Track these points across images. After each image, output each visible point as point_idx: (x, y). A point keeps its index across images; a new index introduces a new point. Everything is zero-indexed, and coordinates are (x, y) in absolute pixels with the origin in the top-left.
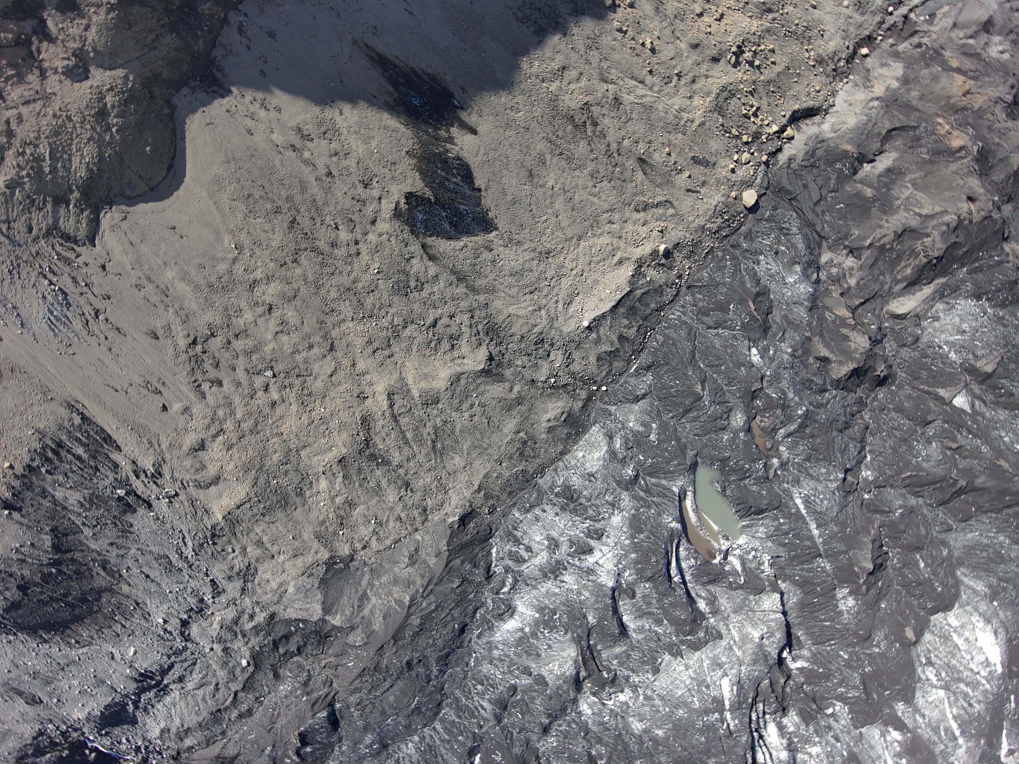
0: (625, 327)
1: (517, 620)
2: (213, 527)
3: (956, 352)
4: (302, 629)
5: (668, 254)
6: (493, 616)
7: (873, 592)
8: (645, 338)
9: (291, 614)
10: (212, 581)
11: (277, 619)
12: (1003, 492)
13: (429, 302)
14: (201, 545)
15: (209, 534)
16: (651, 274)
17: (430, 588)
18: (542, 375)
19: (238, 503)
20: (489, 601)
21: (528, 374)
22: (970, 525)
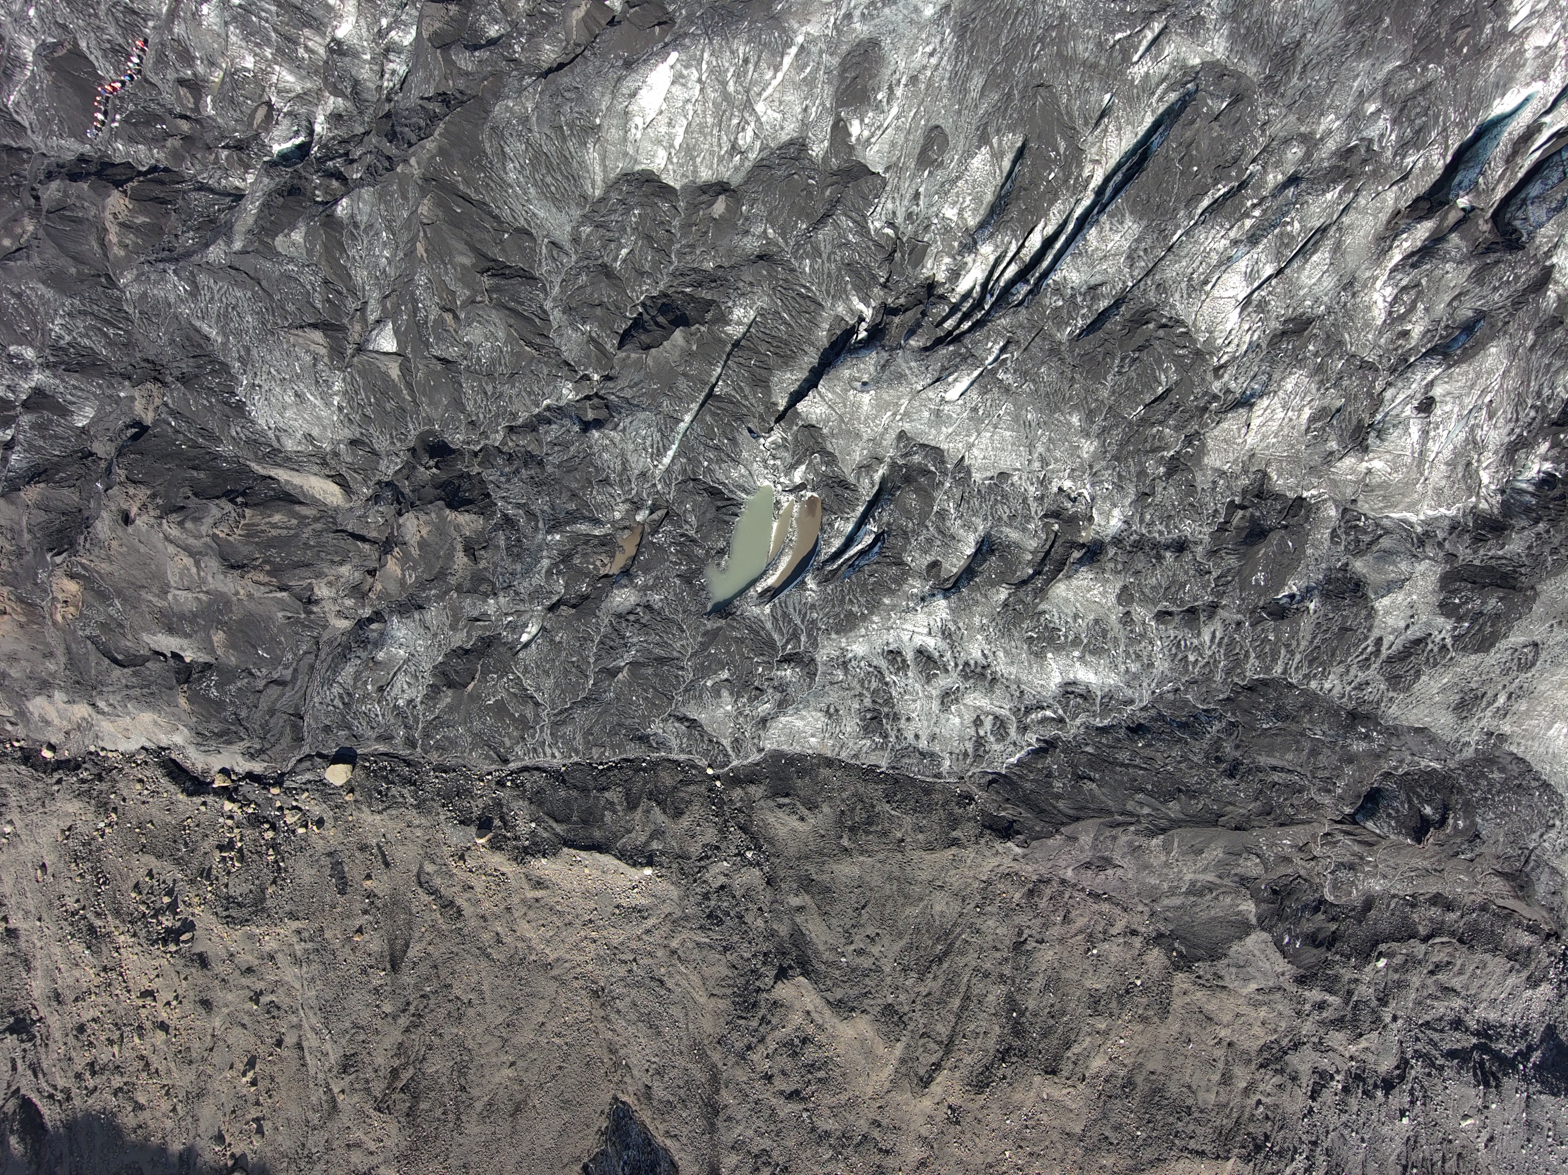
0: (615, 812)
1: (1075, 673)
2: (1247, 1159)
3: (330, 387)
4: (1290, 934)
5: (484, 825)
6: (1094, 704)
7: (705, 294)
8: (610, 769)
9: (1281, 965)
10: (1313, 1099)
11: (1302, 971)
12: (455, 222)
13: (772, 1127)
14: (1280, 1154)
15: (1261, 1156)
16: (524, 826)
17: (1120, 818)
18: (753, 876)
19: (1197, 1160)
20: (1078, 722)
21: (765, 897)
22: (529, 224)
